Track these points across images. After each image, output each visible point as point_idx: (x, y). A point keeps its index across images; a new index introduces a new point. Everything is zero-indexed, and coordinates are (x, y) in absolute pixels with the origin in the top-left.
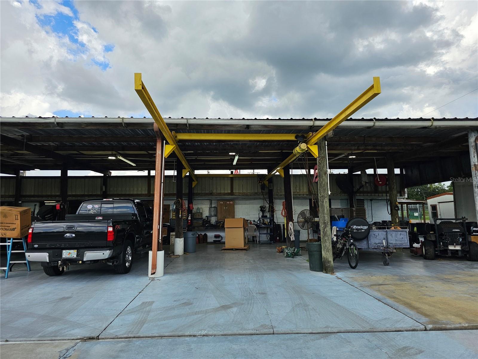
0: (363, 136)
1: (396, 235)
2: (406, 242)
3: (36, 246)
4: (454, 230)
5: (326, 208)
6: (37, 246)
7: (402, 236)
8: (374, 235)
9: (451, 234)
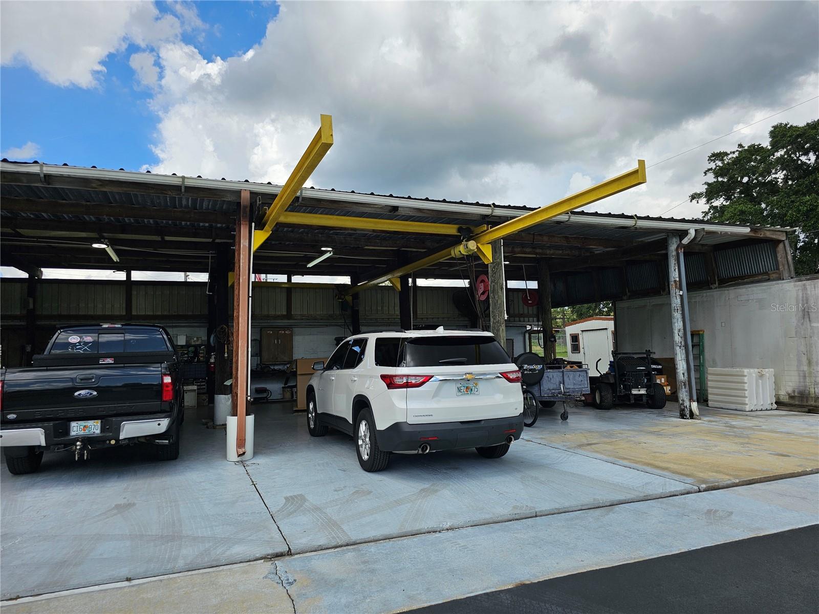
0: (532, 233)
1: (574, 376)
2: (586, 386)
3: (12, 416)
4: (638, 368)
5: (503, 339)
6: (15, 416)
7: (581, 378)
8: (548, 377)
9: (635, 373)
